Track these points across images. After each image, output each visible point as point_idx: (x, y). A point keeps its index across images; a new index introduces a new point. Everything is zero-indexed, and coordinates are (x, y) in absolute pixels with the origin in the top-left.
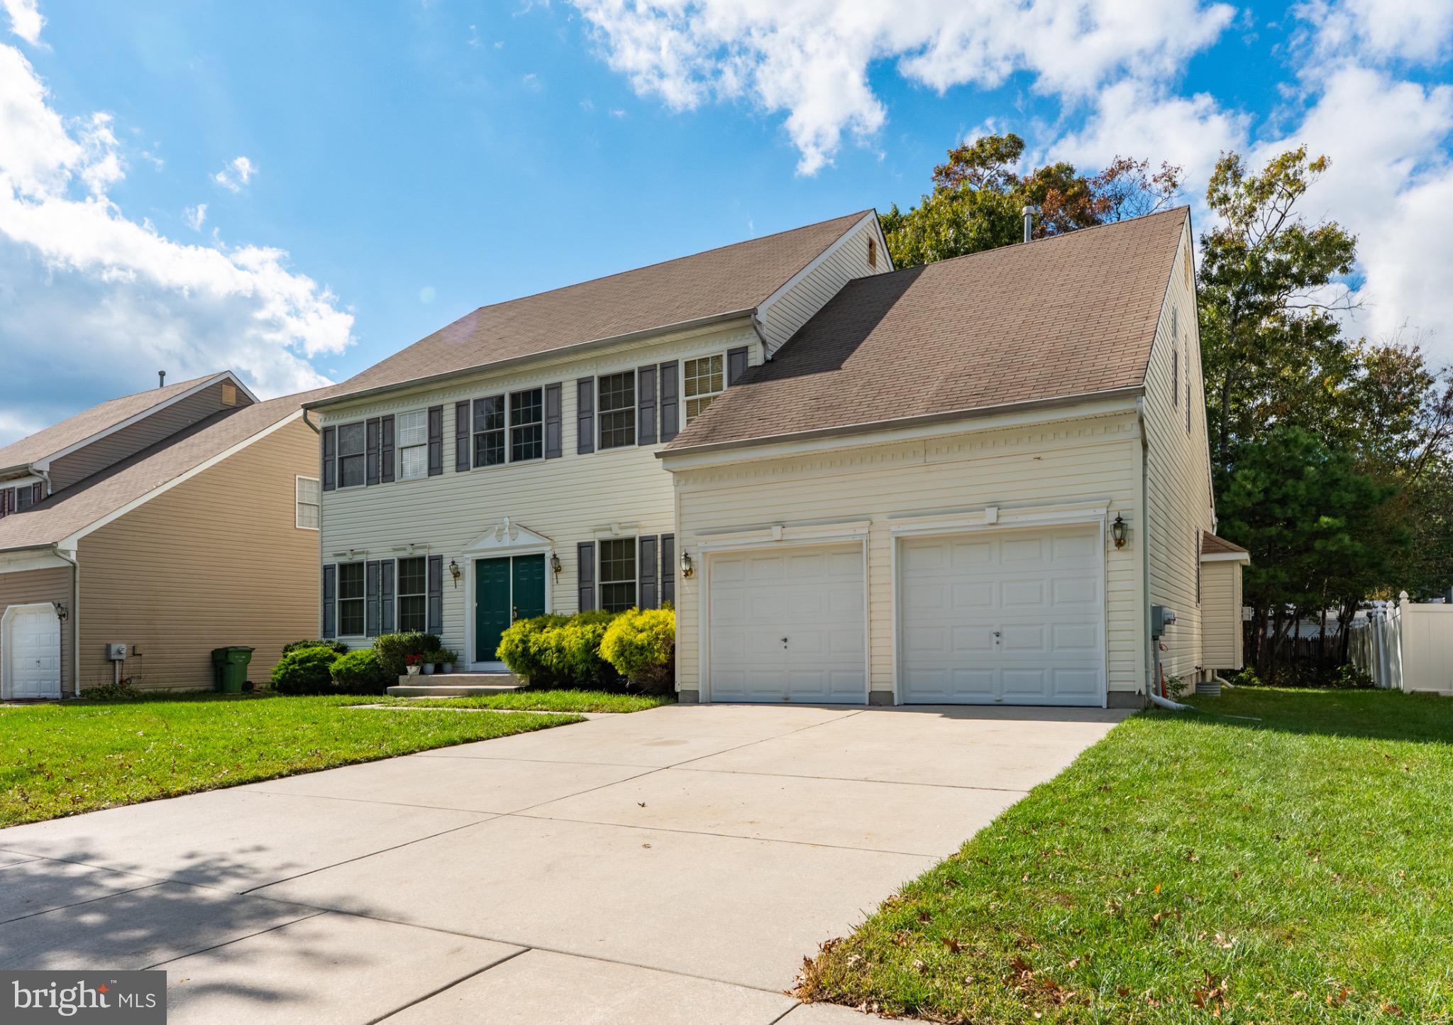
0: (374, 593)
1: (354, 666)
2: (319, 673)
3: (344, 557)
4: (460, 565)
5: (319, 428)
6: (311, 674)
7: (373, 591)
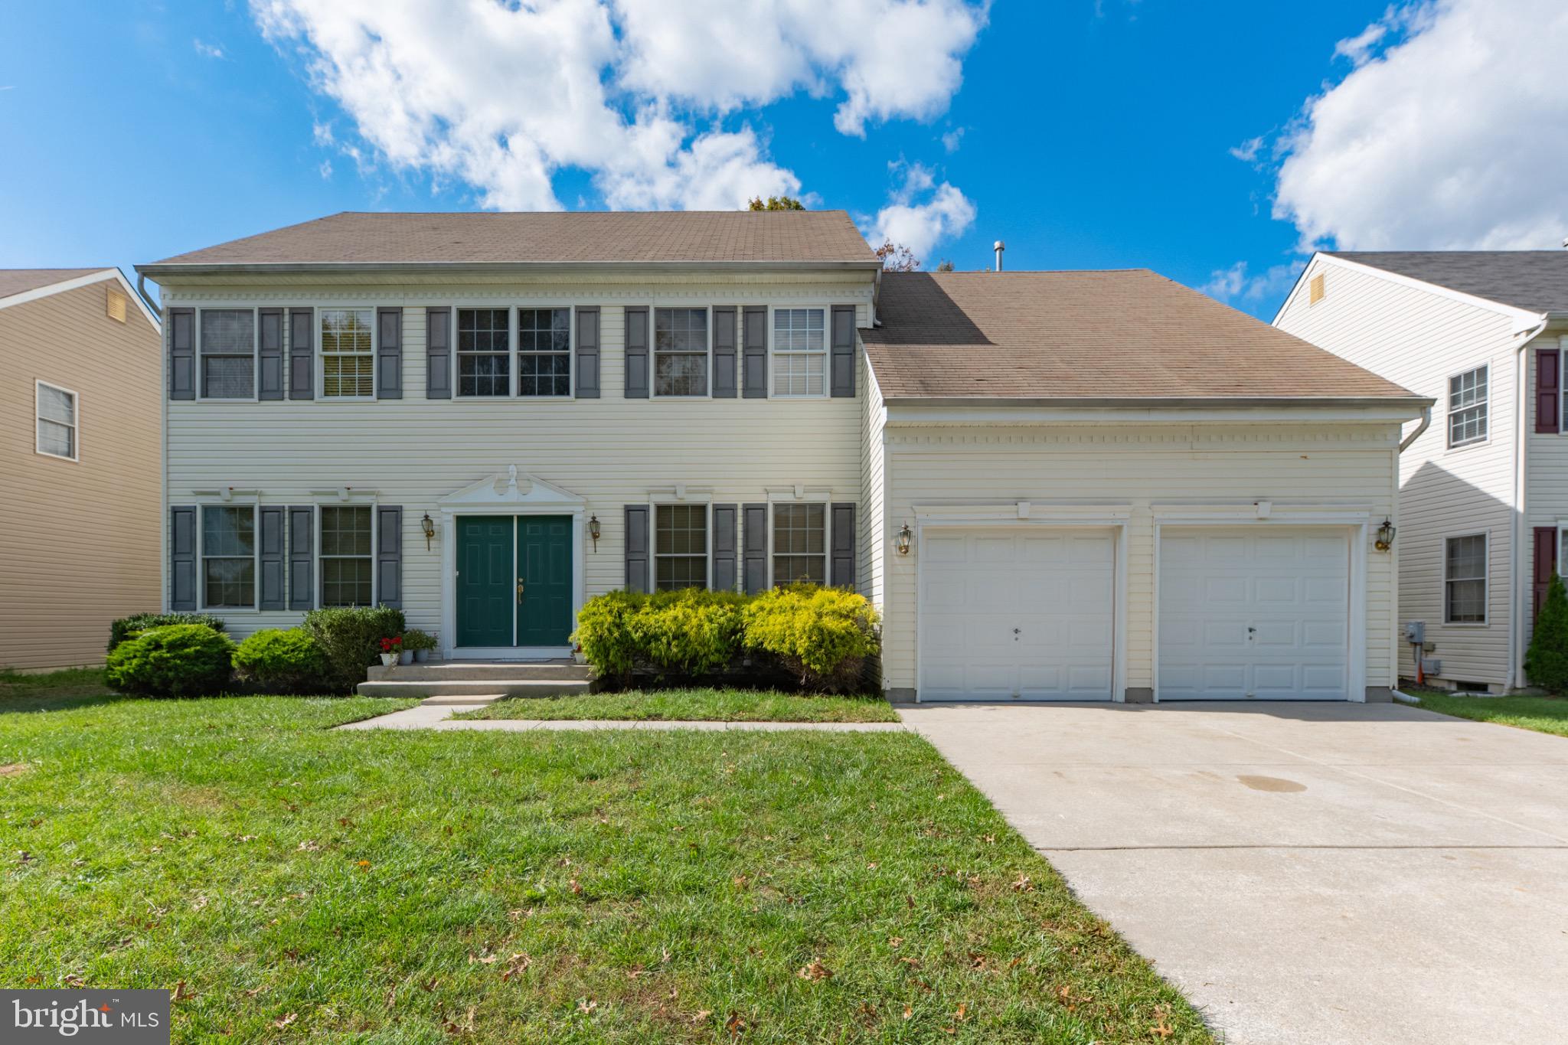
0: (275, 549)
1: (284, 653)
2: (204, 663)
3: (217, 497)
4: (435, 521)
5: (160, 306)
6: (194, 665)
7: (271, 547)
